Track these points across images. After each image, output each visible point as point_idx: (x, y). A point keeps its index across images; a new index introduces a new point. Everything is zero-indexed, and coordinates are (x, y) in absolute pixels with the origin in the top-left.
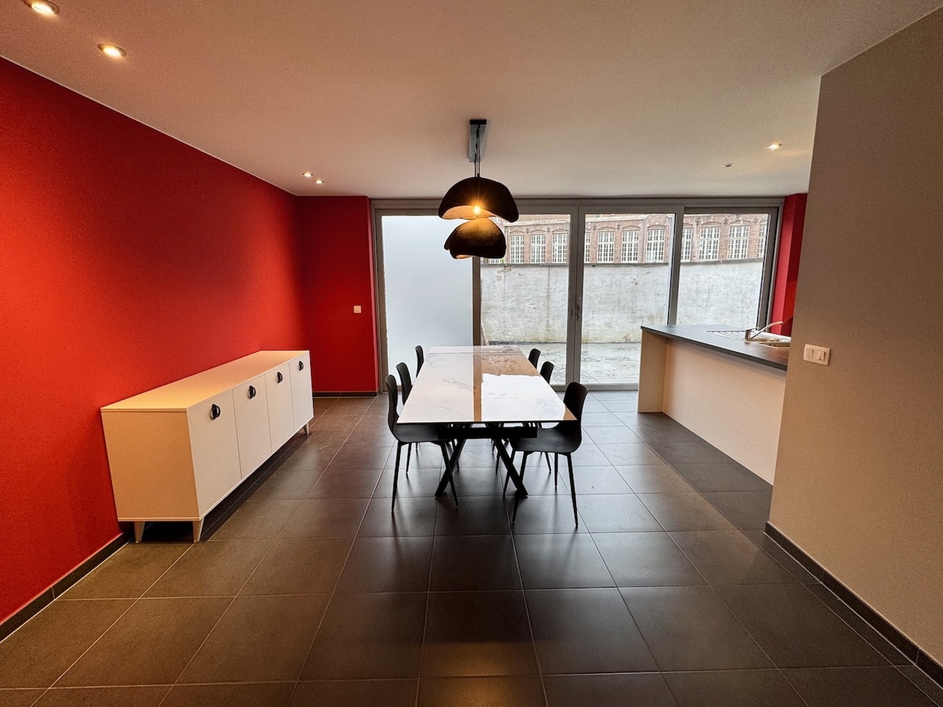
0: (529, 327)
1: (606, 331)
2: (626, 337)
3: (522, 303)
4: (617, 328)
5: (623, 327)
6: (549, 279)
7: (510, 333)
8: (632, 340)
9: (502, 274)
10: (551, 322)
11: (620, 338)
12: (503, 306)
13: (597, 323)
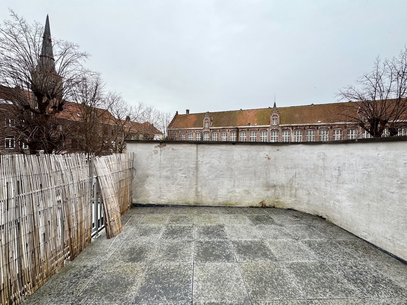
0: (181, 193)
1: (245, 197)
2: (262, 202)
3: (175, 172)
4: (255, 195)
5: (259, 195)
6: (197, 154)
7: (165, 198)
8: (267, 205)
9: (158, 149)
10: (199, 189)
11: (257, 203)
12: (159, 175)
13: (238, 190)
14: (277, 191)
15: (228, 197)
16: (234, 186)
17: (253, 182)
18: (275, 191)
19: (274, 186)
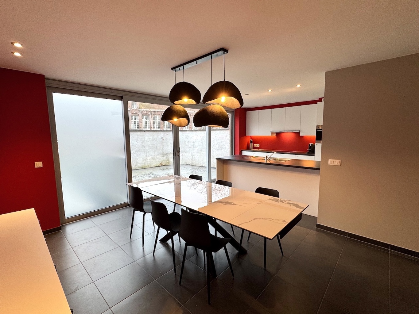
1: (152, 162)
2: (161, 164)
4: (157, 160)
5: (159, 159)
8: (164, 165)
11: (159, 164)
13: (148, 158)
14: (168, 156)
15: (144, 163)
16: (146, 156)
17: (156, 152)
18: (167, 157)
19: (166, 154)
